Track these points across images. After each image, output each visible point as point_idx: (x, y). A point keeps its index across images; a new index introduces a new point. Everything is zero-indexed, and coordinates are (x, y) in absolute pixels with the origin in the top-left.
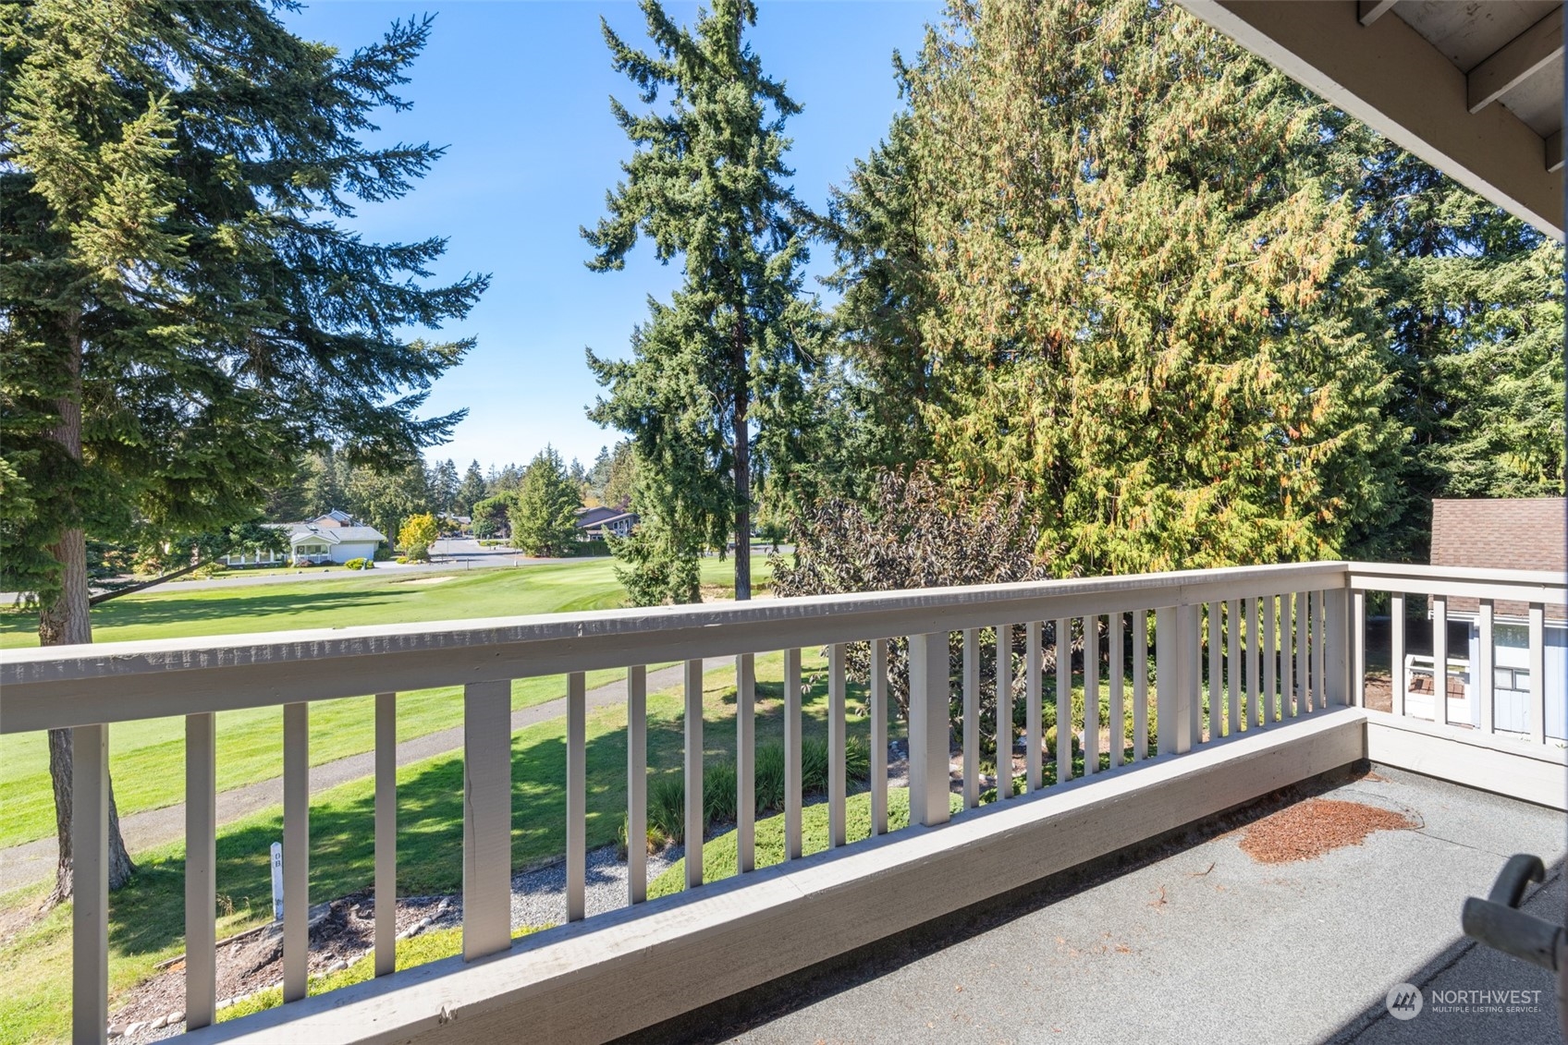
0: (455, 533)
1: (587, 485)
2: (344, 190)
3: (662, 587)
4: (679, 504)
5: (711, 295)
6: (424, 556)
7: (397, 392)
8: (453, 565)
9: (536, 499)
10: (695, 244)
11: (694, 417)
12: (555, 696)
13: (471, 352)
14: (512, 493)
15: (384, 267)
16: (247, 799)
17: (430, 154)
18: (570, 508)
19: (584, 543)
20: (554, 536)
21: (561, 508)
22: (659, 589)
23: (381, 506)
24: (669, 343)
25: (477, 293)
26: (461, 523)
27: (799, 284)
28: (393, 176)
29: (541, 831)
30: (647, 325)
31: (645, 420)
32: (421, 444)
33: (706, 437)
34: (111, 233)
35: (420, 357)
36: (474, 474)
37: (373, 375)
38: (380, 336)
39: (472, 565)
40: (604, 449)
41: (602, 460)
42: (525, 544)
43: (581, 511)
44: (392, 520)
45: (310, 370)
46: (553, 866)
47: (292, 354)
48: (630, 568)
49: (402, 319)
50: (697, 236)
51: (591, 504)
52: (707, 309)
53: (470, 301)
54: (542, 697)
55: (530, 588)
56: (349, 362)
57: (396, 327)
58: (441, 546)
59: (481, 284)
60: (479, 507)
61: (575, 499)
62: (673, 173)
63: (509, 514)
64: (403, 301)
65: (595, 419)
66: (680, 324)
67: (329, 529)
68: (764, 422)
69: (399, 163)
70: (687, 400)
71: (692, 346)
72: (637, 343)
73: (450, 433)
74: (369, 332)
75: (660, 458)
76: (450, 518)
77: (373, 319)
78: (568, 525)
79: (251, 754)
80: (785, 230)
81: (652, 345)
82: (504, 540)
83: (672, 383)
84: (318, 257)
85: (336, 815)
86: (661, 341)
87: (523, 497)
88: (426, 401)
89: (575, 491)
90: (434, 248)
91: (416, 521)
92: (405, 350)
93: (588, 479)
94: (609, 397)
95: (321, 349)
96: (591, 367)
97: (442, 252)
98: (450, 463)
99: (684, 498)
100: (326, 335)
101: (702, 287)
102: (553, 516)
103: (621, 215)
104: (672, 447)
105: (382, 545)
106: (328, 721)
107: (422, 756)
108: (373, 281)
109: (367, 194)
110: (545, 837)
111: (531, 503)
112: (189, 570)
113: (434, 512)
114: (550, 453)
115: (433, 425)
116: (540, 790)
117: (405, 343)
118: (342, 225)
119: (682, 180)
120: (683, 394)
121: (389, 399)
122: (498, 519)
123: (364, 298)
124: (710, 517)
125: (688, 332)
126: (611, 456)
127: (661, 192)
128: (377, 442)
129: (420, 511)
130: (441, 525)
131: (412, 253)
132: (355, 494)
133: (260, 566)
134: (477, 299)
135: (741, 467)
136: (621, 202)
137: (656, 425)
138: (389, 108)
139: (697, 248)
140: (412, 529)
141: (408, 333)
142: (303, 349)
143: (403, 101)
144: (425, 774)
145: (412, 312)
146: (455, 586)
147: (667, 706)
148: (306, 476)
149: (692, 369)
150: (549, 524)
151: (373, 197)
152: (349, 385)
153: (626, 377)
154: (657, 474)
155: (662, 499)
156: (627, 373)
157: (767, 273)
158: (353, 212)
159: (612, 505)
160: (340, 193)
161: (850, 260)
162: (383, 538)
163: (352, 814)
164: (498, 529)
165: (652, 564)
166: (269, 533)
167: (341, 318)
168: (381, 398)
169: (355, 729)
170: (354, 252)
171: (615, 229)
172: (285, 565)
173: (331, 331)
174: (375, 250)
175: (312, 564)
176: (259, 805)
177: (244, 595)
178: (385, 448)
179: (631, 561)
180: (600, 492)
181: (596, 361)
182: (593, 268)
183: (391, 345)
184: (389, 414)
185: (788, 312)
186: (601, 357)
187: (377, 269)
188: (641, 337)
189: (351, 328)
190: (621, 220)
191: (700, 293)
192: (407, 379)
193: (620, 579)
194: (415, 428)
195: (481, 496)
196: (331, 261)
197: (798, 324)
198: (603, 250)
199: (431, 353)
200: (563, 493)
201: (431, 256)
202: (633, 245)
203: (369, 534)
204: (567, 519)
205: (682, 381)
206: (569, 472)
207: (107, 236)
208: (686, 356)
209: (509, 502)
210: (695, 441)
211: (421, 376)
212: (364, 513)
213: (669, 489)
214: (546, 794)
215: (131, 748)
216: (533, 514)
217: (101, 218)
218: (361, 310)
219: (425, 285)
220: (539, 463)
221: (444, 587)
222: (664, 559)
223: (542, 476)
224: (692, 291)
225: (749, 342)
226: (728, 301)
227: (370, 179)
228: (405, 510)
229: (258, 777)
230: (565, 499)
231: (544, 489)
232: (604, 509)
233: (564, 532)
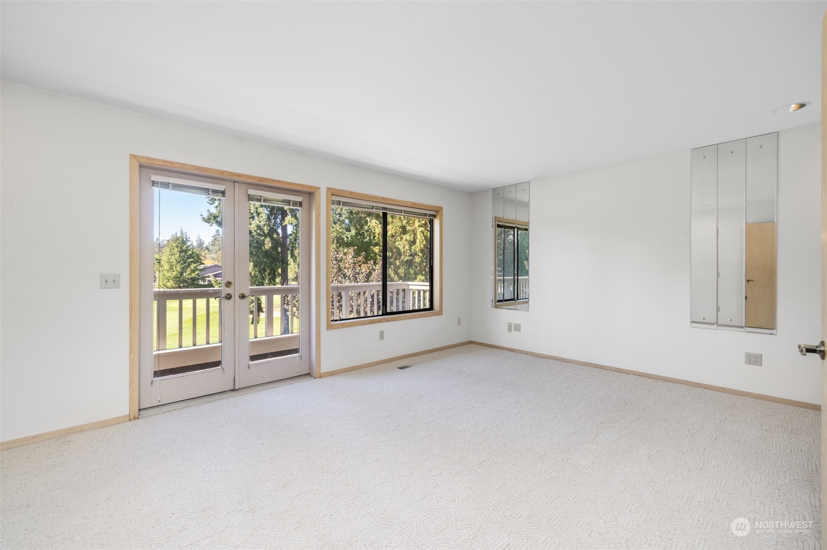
1: (206, 251)
9: (173, 260)
11: (258, 223)
18: (195, 265)
19: (204, 285)
20: (184, 281)
21: (189, 265)
33: (264, 233)
41: (216, 237)
42: (165, 285)
43: (202, 267)
51: (208, 263)
61: (198, 260)
65: (206, 221)
68: (293, 226)
70: (255, 214)
78: (193, 275)
87: (164, 259)
89: (198, 255)
93: (207, 248)
94: (214, 210)
99: (254, 261)
102: (184, 269)
111: (169, 262)
114: (182, 233)
120: (252, 212)
124: (268, 270)
135: (284, 247)
150: (182, 274)
180: (214, 256)
200: (191, 256)
204: (193, 271)
206: (195, 244)
216: (171, 268)
220: (175, 239)
223: (177, 247)
230: (192, 260)
231: (178, 254)
232: (216, 266)
233: (191, 279)
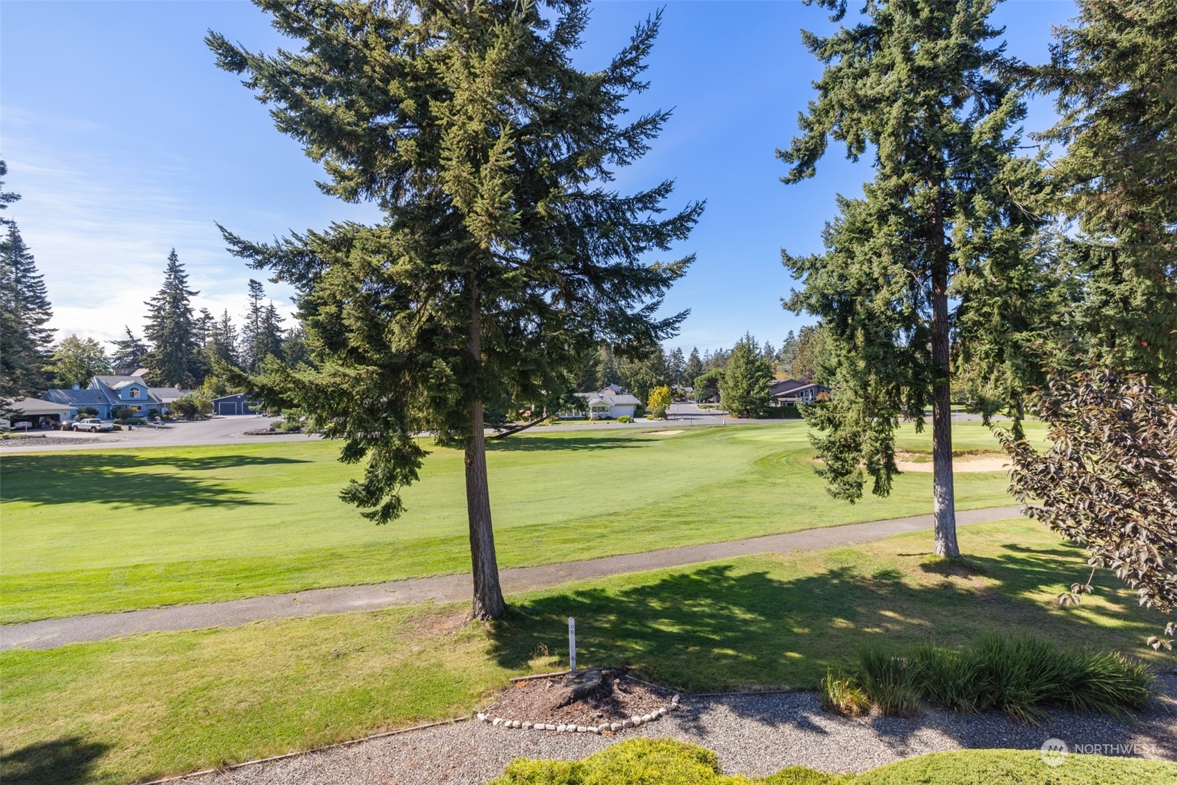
0: (682, 399)
1: (777, 362)
2: (607, 163)
3: (855, 454)
4: (872, 378)
5: (907, 176)
6: (663, 415)
7: (643, 302)
8: (682, 422)
9: (738, 374)
10: (890, 130)
11: (888, 296)
12: (757, 534)
13: (692, 265)
14: (721, 370)
15: (633, 212)
16: (562, 573)
17: (662, 119)
18: (764, 380)
19: (776, 408)
20: (752, 402)
21: (758, 380)
22: (851, 456)
23: (637, 381)
24: (861, 232)
25: (696, 217)
26: (686, 392)
27: (1016, 142)
28: (637, 143)
29: (750, 657)
30: (837, 219)
31: (835, 305)
32: (658, 338)
34: (483, 218)
35: (657, 275)
36: (694, 357)
37: (628, 292)
38: (631, 263)
39: (694, 422)
40: (791, 333)
41: (789, 343)
42: (730, 408)
43: (773, 382)
44: (643, 391)
45: (591, 292)
46: (761, 695)
47: (580, 283)
48: (823, 435)
49: (645, 248)
50: (892, 122)
51: (780, 377)
52: (903, 191)
53: (690, 224)
54: (747, 533)
55: (735, 442)
56: (613, 285)
57: (641, 254)
58: (674, 408)
59: (699, 209)
60: (698, 380)
61: (768, 373)
62: (865, 73)
63: (719, 385)
64: (645, 234)
65: (789, 309)
66: (872, 211)
67: (608, 396)
68: (967, 294)
69: (642, 132)
70: (881, 281)
71: (885, 229)
72: (828, 238)
73: (677, 329)
74: (624, 261)
75: (852, 337)
76: (678, 387)
77: (626, 250)
78: (762, 394)
79: (565, 541)
80: (994, 93)
81: (845, 236)
82: (715, 404)
83: (865, 268)
84: (593, 215)
85: (608, 598)
86: (852, 231)
87: (729, 373)
88: (661, 306)
89: (768, 367)
90: (665, 189)
91: (658, 391)
92: (647, 271)
93: (778, 357)
94: (801, 288)
95: (597, 276)
96: (785, 265)
97: (671, 191)
98: (679, 350)
99: (877, 374)
100: (599, 268)
101: (898, 171)
102: (751, 387)
103: (812, 130)
104: (864, 327)
105: (638, 407)
106: (606, 527)
107: (661, 565)
108: (626, 223)
109: (622, 162)
110: (753, 663)
111: (734, 377)
112: (542, 420)
113: (669, 385)
114: (748, 338)
115: (667, 324)
116: (748, 616)
117: (647, 267)
118: (608, 188)
119: (874, 76)
120: (876, 275)
121: (638, 307)
122: (710, 391)
123: (621, 237)
124: (905, 390)
125: (882, 217)
126: (796, 338)
127: (853, 93)
128: (629, 339)
129: (661, 384)
130: (673, 393)
131: (650, 197)
132: (623, 374)
133: (575, 419)
134: (696, 222)
135: (940, 340)
136: (811, 118)
137: (847, 307)
138: (635, 92)
139: (892, 134)
140: (656, 395)
141: (650, 258)
142: (586, 280)
143: (643, 84)
144: (664, 580)
145: (651, 241)
146: (683, 438)
147: (860, 561)
148: (597, 363)
149: (885, 250)
150: (748, 393)
151: (625, 162)
152: (614, 301)
153: (817, 269)
154: (849, 351)
155: (855, 374)
156: (818, 265)
157: (974, 138)
158: (613, 176)
159: (798, 377)
160: (606, 165)
161: (1081, 102)
162: (639, 402)
163: (618, 600)
164: (711, 396)
165: (844, 433)
166: (578, 399)
167: (607, 254)
168: (632, 307)
169: (620, 536)
170: (616, 206)
171: (806, 143)
172: (586, 418)
173: (602, 265)
174: (628, 202)
175: (600, 419)
176: (567, 579)
177: (567, 437)
178: (635, 343)
179: (823, 429)
180: (788, 367)
181: (789, 259)
182: (787, 182)
183: (639, 269)
184: (638, 318)
185: (1005, 174)
186: (794, 255)
187: (628, 215)
188: (832, 231)
189: (614, 260)
190: (812, 134)
191: (895, 178)
192: (649, 292)
193: (813, 444)
194: (655, 327)
195: (699, 374)
196: (601, 216)
197: (1015, 184)
198: (796, 163)
199: (664, 270)
200: (758, 369)
201: (663, 196)
202: (823, 153)
203: (630, 399)
204: (762, 389)
205: (875, 264)
206: (763, 352)
207: (482, 221)
208: (879, 238)
209: (719, 377)
210: (890, 319)
211: (658, 288)
212: (628, 386)
213: (862, 364)
214: (753, 622)
215: (511, 526)
216: (736, 386)
217: (479, 210)
218: (618, 245)
219: (659, 219)
220: (740, 347)
221: (676, 438)
222: (855, 429)
223: (743, 357)
224: (886, 177)
225: (951, 214)
226: (926, 176)
227: (623, 149)
228: (651, 384)
229: (569, 558)
230: (760, 373)
231: (744, 366)
232: (791, 381)
233: (760, 399)
